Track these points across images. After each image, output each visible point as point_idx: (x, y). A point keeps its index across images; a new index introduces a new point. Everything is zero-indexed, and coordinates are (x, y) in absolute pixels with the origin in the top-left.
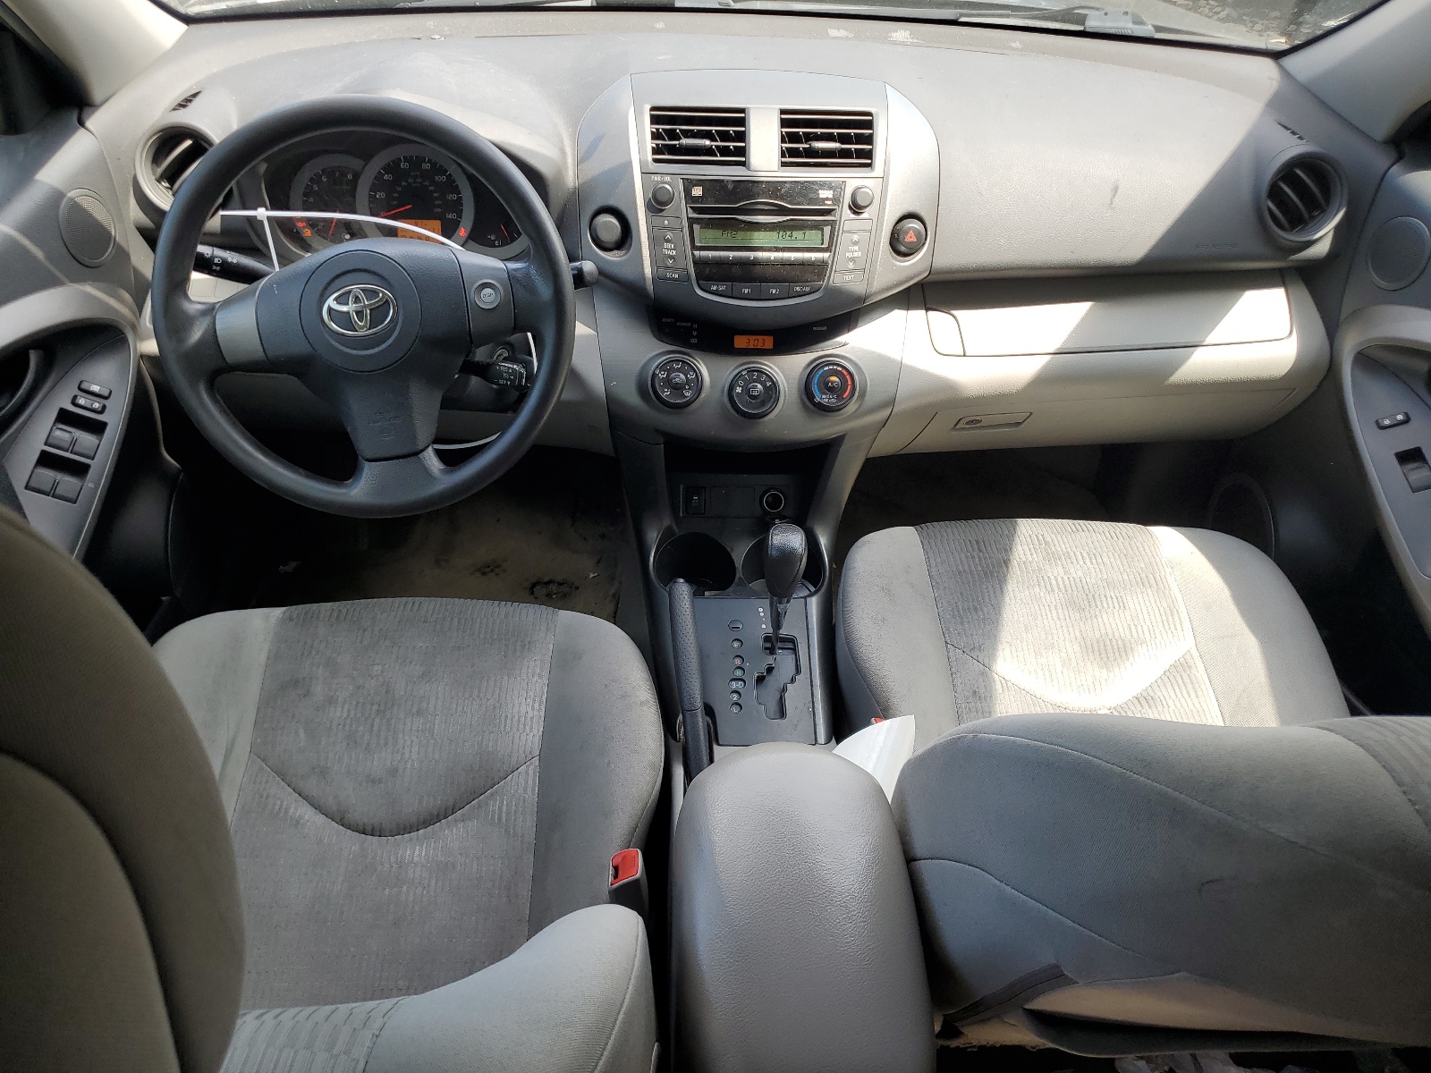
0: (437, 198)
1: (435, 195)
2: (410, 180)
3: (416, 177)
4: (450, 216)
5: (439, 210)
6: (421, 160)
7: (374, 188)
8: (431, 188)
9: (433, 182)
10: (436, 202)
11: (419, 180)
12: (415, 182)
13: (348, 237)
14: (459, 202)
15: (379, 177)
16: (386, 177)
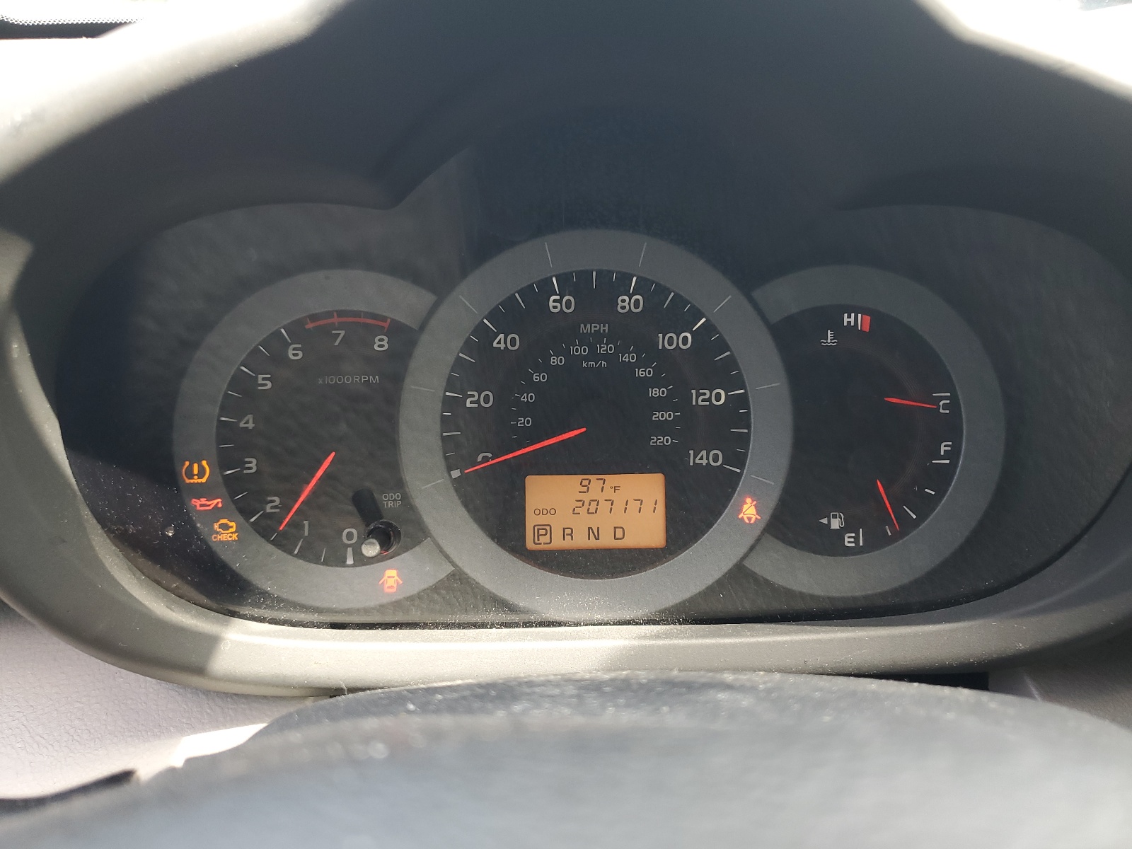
0: (661, 404)
1: (655, 392)
2: (580, 350)
3: (598, 336)
4: (703, 458)
5: (666, 441)
6: (615, 284)
7: (461, 377)
8: (640, 373)
9: (650, 353)
10: (657, 416)
11: (602, 349)
12: (594, 356)
13: (371, 549)
14: (738, 411)
15: (480, 341)
16: (499, 342)
